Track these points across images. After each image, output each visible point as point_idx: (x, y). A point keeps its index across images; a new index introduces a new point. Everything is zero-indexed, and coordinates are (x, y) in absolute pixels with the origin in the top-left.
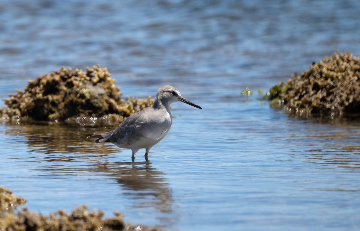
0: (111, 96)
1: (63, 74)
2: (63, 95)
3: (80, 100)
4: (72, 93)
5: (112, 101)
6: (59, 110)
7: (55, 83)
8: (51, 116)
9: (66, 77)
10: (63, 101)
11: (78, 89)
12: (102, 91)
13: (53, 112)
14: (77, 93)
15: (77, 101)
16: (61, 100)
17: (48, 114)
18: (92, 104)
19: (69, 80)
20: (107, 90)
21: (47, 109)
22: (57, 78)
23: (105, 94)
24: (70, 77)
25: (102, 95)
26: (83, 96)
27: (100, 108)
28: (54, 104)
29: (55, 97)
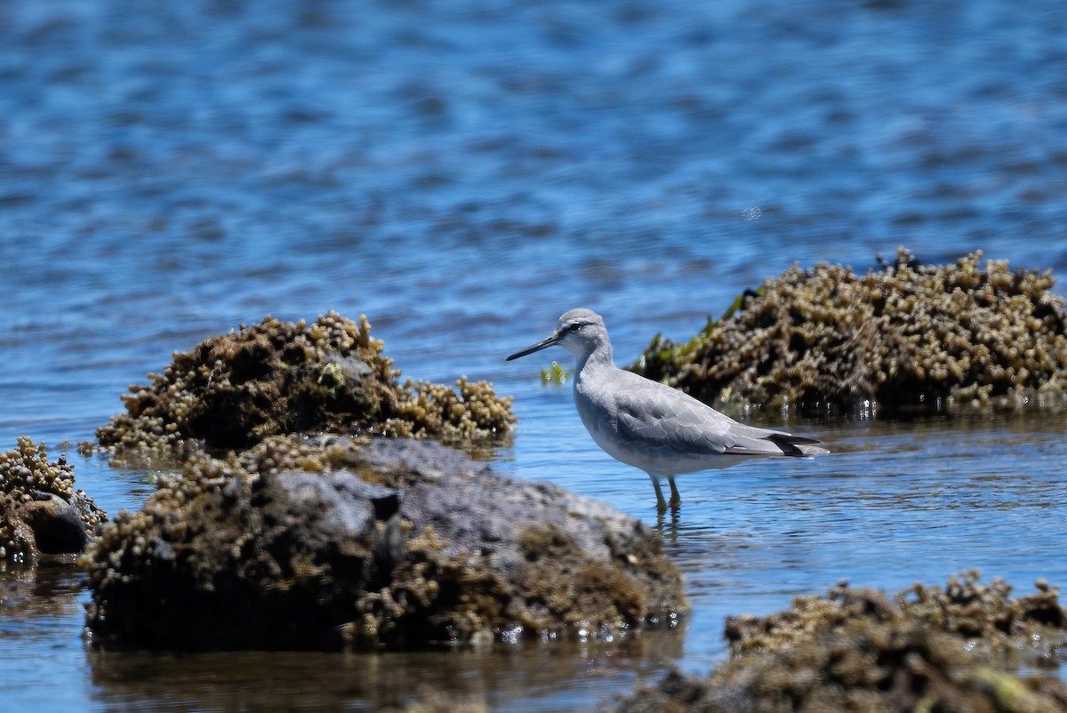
0: (383, 378)
1: (274, 332)
2: (281, 381)
3: (323, 390)
4: (306, 374)
5: (385, 389)
6: (275, 416)
7: (261, 353)
8: (259, 430)
9: (281, 338)
10: (284, 392)
11: (317, 366)
12: (364, 368)
13: (262, 421)
14: (317, 373)
15: (317, 393)
16: (277, 392)
17: (250, 426)
18: (350, 397)
19: (291, 345)
20: (374, 366)
21: (245, 414)
22: (263, 341)
23: (371, 374)
24: (291, 339)
25: (365, 376)
26: (330, 380)
27: (367, 407)
28: (261, 400)
29: (263, 386)
